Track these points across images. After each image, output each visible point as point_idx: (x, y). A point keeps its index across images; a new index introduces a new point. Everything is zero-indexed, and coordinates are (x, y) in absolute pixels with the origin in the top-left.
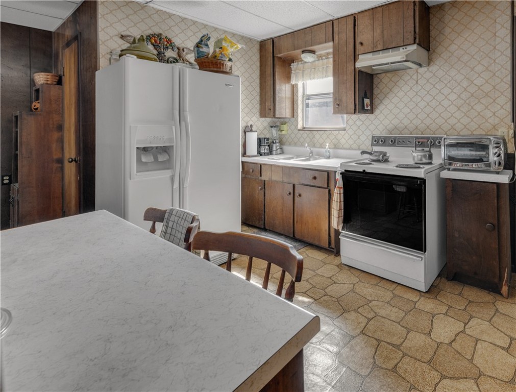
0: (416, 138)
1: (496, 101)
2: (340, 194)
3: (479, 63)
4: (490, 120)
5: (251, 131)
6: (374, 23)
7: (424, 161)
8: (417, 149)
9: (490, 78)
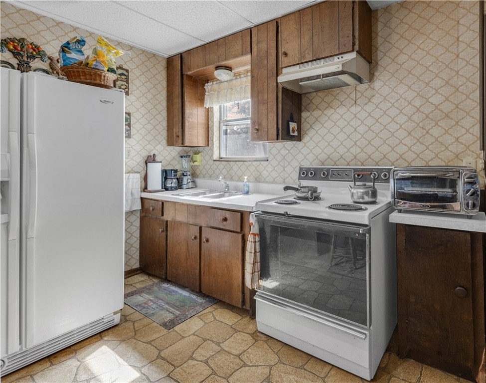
0: (355, 170)
1: (460, 123)
2: (255, 242)
3: (437, 76)
4: (450, 148)
5: (154, 161)
6: (302, 28)
7: (367, 199)
8: (357, 183)
9: (452, 94)
